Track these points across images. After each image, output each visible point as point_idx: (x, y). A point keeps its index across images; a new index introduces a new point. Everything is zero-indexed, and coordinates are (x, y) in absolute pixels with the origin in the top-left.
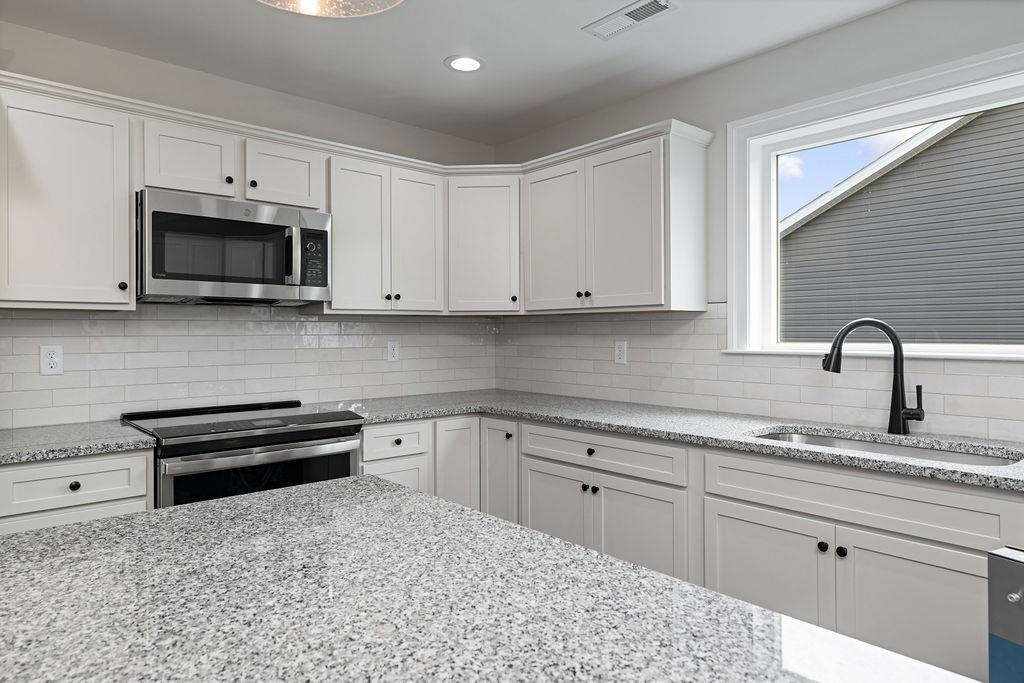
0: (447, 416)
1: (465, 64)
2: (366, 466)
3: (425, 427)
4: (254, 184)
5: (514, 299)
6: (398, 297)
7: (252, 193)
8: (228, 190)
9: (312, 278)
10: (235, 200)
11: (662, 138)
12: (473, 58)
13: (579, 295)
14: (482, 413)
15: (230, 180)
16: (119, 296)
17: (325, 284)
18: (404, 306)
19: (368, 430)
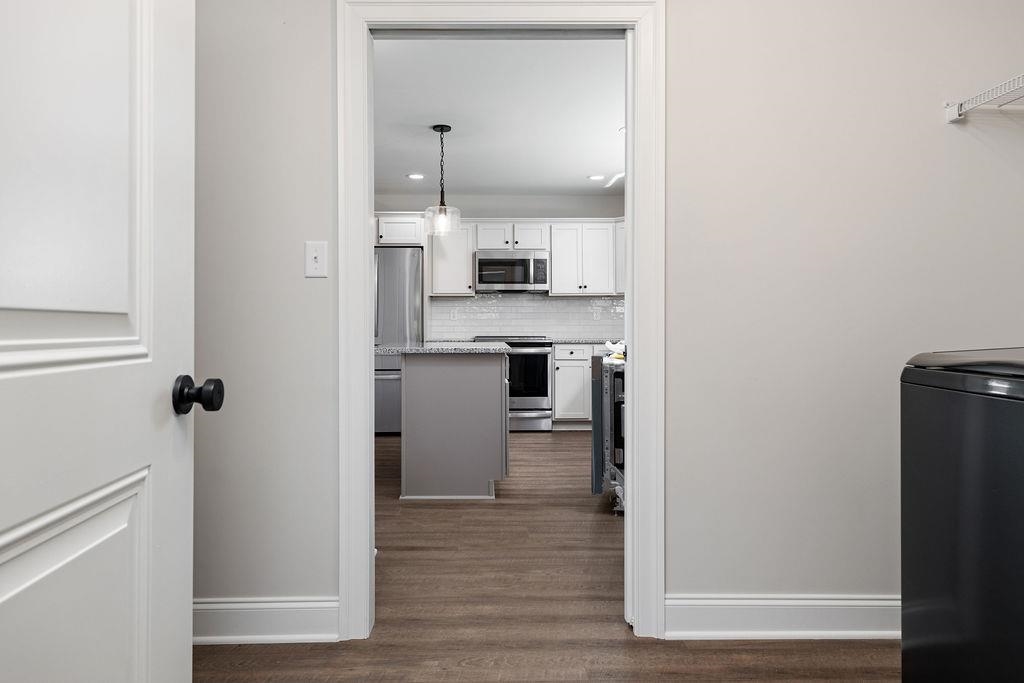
0: (599, 343)
2: (556, 361)
4: (517, 243)
6: (585, 287)
7: (516, 246)
8: (507, 246)
9: (539, 281)
10: (509, 250)
15: (507, 242)
16: (469, 291)
17: (545, 283)
18: (588, 291)
19: (557, 346)
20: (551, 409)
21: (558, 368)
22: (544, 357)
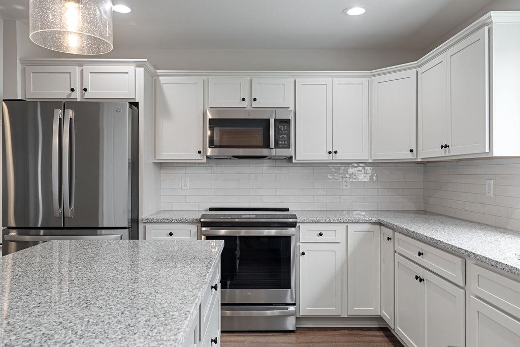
0: (354, 223)
1: (356, 11)
2: (301, 245)
3: (341, 228)
4: (255, 100)
5: (411, 151)
6: (336, 152)
7: (255, 104)
8: (244, 104)
9: (282, 144)
10: (246, 109)
11: (486, 28)
12: (361, 7)
13: (442, 147)
14: (380, 224)
15: (244, 99)
16: (199, 157)
17: (289, 147)
18: (339, 157)
19: (303, 226)
20: (294, 305)
21: (303, 254)
22: (288, 239)
